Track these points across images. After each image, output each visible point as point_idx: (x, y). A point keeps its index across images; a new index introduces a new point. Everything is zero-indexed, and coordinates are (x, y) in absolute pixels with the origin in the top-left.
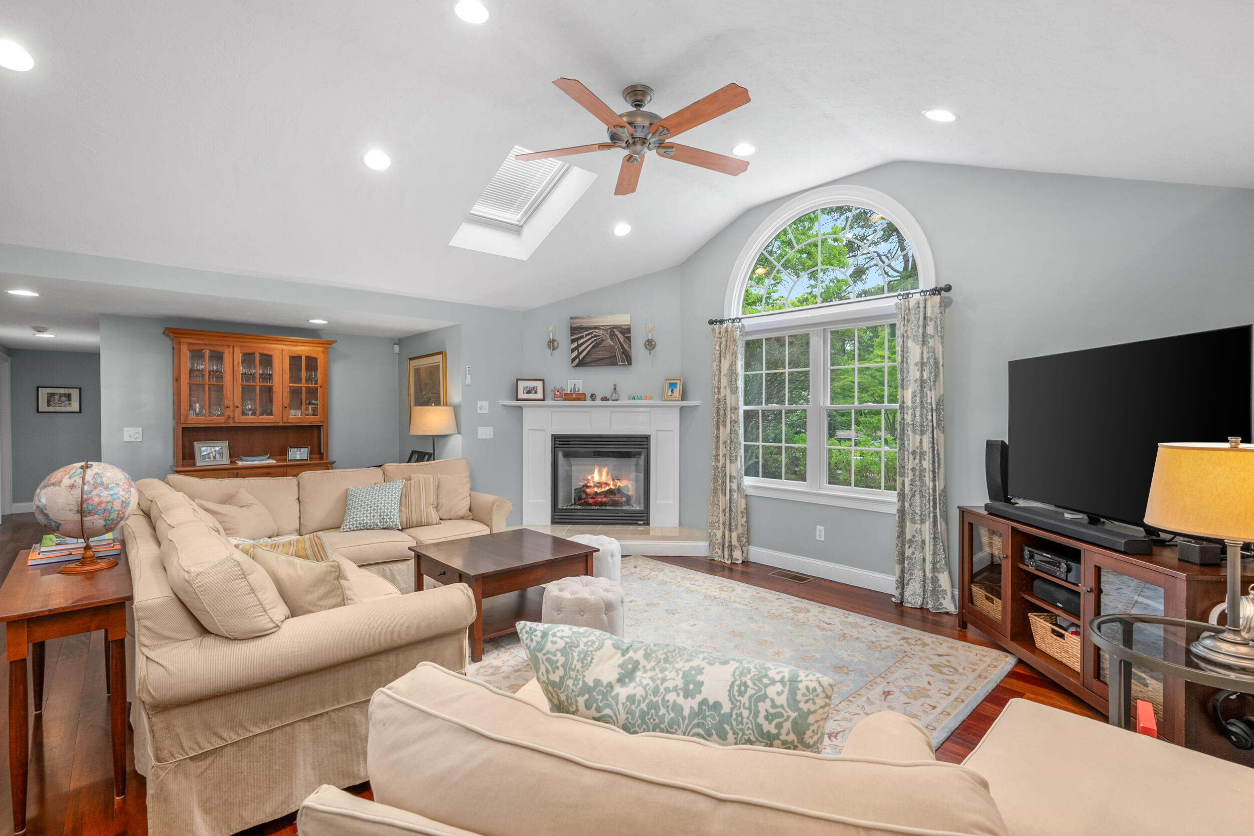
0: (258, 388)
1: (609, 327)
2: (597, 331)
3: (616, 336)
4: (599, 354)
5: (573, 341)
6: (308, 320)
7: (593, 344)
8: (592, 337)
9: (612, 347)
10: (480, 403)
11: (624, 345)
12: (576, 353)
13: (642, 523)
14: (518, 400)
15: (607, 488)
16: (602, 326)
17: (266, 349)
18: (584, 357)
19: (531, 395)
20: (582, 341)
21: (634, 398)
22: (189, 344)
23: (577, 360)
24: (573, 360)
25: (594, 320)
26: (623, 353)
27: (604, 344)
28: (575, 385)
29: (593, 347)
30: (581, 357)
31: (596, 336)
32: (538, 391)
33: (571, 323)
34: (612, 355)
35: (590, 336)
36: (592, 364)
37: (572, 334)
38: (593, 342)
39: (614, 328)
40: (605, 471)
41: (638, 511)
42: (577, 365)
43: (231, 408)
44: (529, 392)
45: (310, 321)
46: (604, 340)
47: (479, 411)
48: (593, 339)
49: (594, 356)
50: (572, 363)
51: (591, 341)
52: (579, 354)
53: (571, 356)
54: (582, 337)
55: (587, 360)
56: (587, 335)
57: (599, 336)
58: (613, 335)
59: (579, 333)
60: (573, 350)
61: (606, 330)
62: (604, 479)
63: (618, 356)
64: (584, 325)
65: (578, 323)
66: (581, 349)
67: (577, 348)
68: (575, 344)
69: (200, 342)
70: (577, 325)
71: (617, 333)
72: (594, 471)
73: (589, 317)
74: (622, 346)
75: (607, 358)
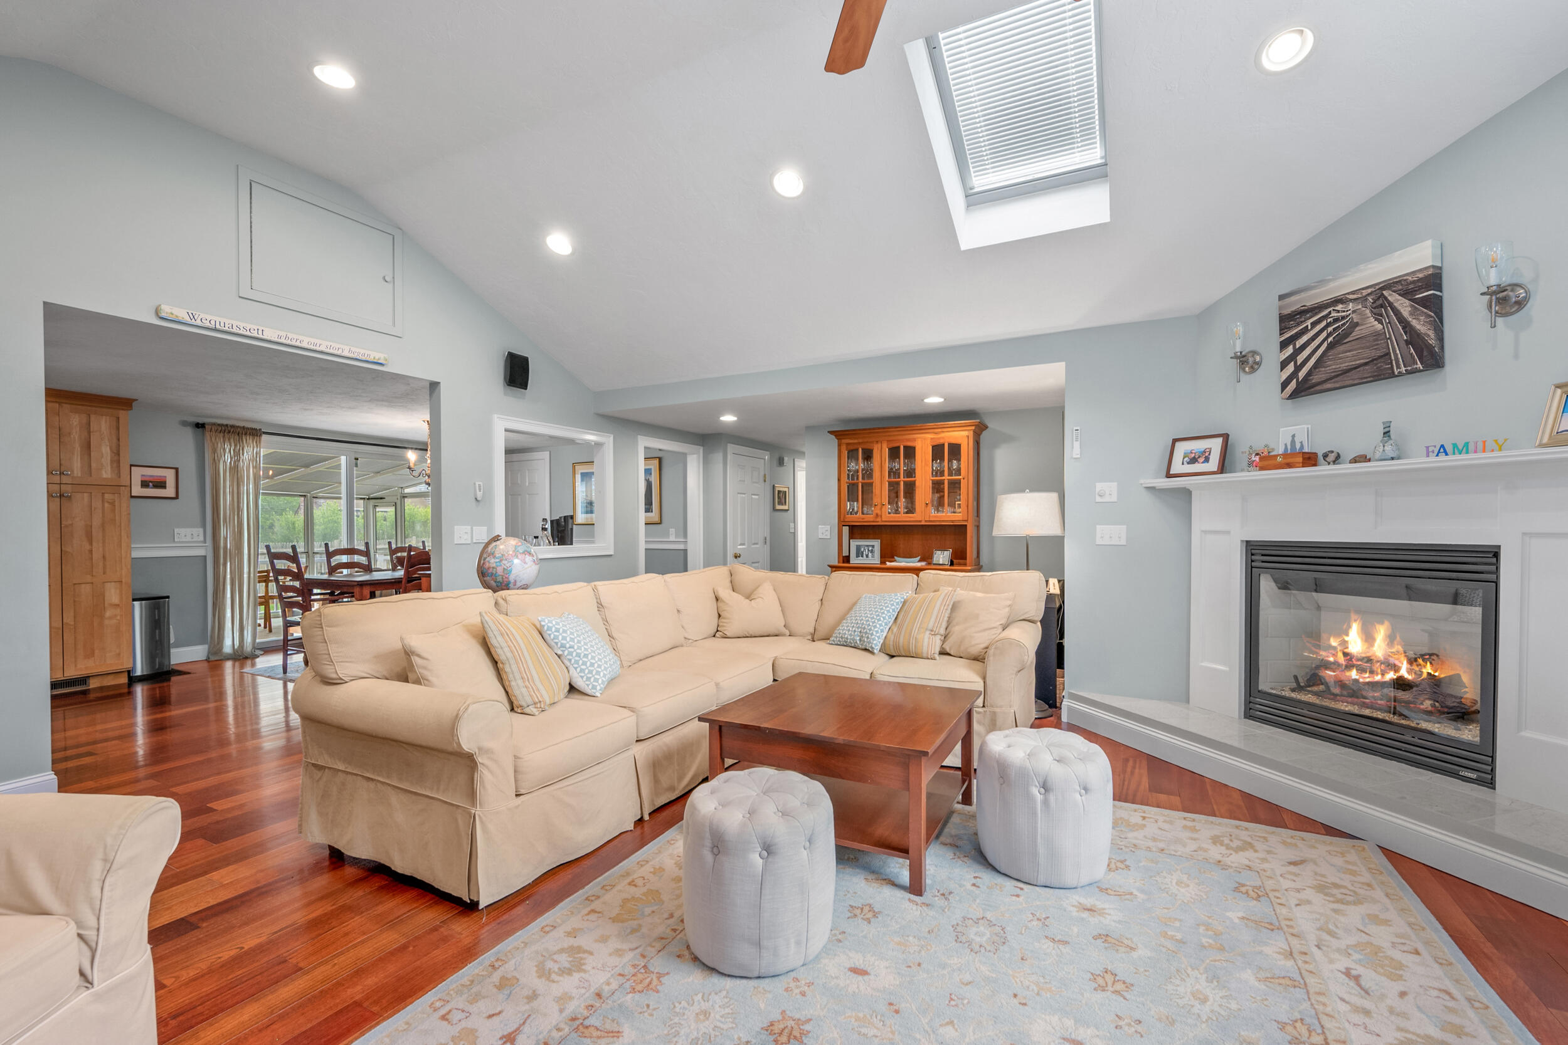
0: (902, 483)
1: (1369, 291)
2: (1340, 307)
3: (1391, 305)
4: (1346, 357)
5: (1284, 345)
6: (923, 400)
7: (1330, 339)
8: (1328, 325)
9: (1377, 335)
10: (1099, 486)
11: (1414, 323)
12: (1291, 368)
13: (1473, 775)
14: (1169, 475)
15: (1391, 676)
16: (1353, 293)
17: (908, 440)
18: (1309, 373)
19: (1196, 465)
20: (1305, 338)
21: (1443, 450)
22: (848, 444)
23: (1293, 384)
24: (1284, 385)
25: (1332, 285)
26: (1407, 343)
27: (1357, 332)
28: (1293, 436)
29: (1331, 346)
30: (1302, 374)
31: (1336, 320)
32: (1211, 457)
33: (1280, 308)
34: (1379, 353)
35: (1324, 324)
36: (1328, 386)
37: (1282, 331)
38: (1329, 335)
39: (1382, 289)
40: (1381, 633)
41: (1470, 744)
42: (1294, 395)
43: (879, 506)
44: (1193, 461)
45: (926, 401)
46: (1357, 324)
47: (1098, 499)
48: (1330, 329)
49: (1332, 366)
50: (1282, 391)
51: (1324, 334)
52: (1298, 368)
53: (1281, 377)
54: (1305, 331)
55: (1315, 379)
56: (1314, 324)
57: (1343, 318)
58: (1382, 306)
59: (1298, 324)
60: (1284, 365)
61: (1364, 299)
62: (1379, 649)
63: (1397, 352)
64: (1309, 304)
65: (1295, 304)
66: (1300, 359)
67: (1292, 358)
68: (1290, 350)
69: (856, 441)
70: (1293, 309)
71: (1393, 297)
72: (1349, 627)
73: (1322, 282)
74: (1406, 325)
75: (1366, 364)
